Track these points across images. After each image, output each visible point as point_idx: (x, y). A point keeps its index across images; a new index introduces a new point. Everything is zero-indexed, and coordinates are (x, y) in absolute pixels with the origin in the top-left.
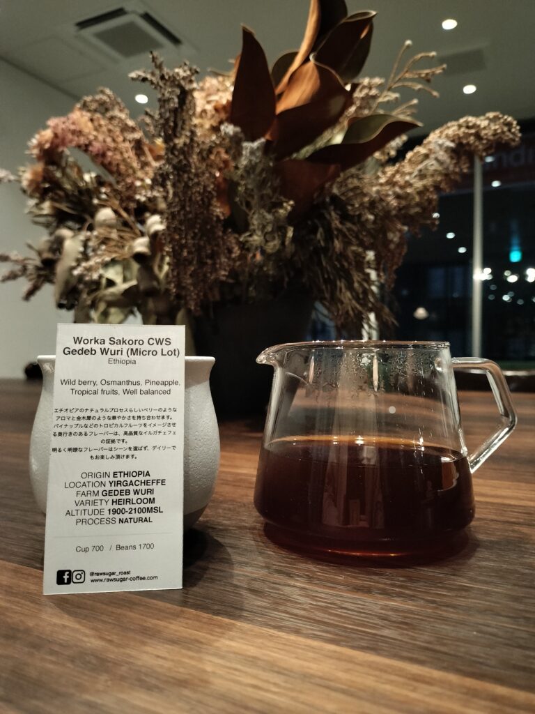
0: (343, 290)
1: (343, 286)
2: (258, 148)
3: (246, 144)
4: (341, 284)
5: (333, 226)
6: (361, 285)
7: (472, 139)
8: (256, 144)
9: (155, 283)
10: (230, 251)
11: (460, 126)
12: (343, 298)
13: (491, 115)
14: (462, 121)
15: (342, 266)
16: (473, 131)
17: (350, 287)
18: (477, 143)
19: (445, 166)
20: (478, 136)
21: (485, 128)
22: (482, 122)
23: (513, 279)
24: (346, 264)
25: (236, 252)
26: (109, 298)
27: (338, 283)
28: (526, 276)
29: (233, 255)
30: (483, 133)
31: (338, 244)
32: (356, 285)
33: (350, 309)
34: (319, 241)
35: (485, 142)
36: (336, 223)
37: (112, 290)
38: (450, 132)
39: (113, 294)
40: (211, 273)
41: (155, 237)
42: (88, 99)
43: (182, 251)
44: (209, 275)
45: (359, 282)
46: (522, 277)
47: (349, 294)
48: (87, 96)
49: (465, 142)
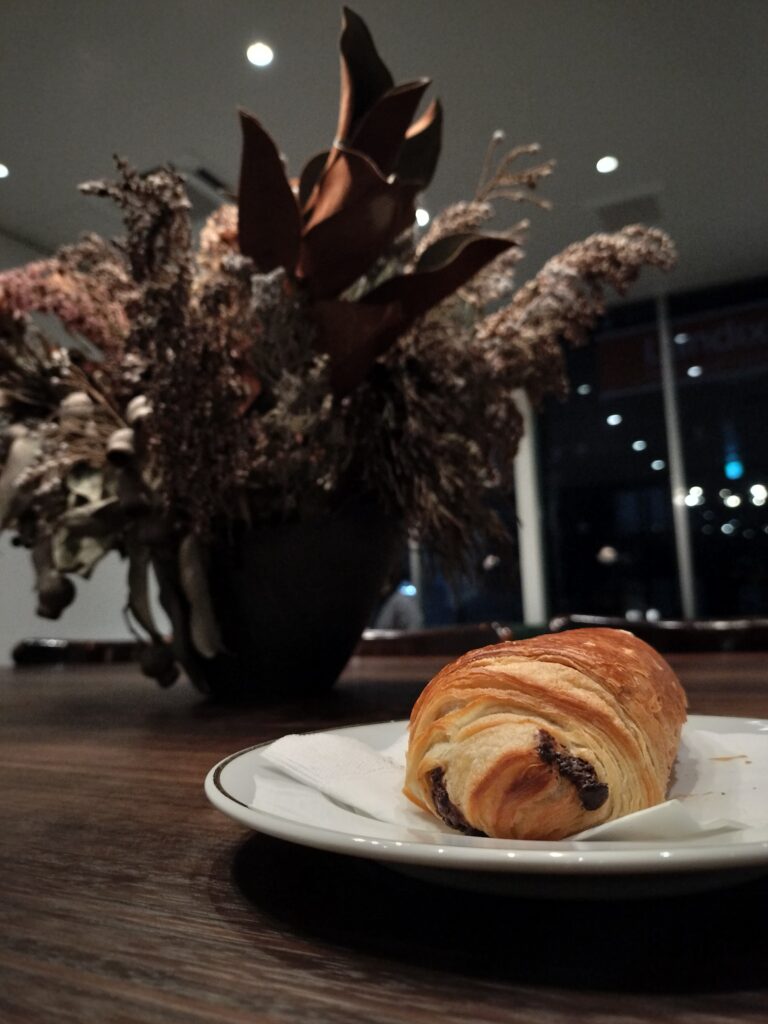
0: (424, 490)
1: (423, 484)
2: (274, 283)
3: (256, 278)
4: (421, 482)
5: (407, 398)
6: (451, 481)
7: (605, 266)
8: (270, 278)
9: (143, 496)
10: (253, 441)
11: (586, 249)
12: (422, 502)
13: (631, 230)
14: (589, 241)
15: (422, 455)
16: (605, 254)
17: (436, 487)
18: (612, 270)
19: (566, 304)
20: (614, 261)
21: (623, 248)
22: (619, 241)
23: (733, 501)
24: (428, 454)
25: (263, 442)
26: (75, 522)
27: (416, 480)
28: (751, 497)
29: (257, 447)
30: (621, 256)
31: (413, 424)
32: (444, 482)
33: (435, 518)
34: (386, 422)
35: (623, 269)
36: (411, 393)
37: (83, 510)
38: (574, 258)
39: (81, 517)
40: (224, 476)
41: (138, 425)
42: (68, 249)
43: (180, 444)
44: (220, 478)
45: (447, 477)
46: (746, 498)
47: (433, 497)
48: (66, 244)
49: (595, 269)
